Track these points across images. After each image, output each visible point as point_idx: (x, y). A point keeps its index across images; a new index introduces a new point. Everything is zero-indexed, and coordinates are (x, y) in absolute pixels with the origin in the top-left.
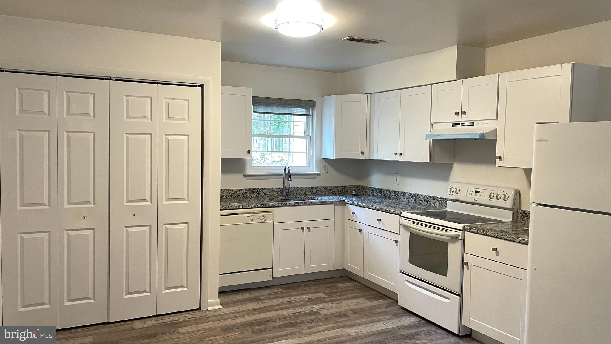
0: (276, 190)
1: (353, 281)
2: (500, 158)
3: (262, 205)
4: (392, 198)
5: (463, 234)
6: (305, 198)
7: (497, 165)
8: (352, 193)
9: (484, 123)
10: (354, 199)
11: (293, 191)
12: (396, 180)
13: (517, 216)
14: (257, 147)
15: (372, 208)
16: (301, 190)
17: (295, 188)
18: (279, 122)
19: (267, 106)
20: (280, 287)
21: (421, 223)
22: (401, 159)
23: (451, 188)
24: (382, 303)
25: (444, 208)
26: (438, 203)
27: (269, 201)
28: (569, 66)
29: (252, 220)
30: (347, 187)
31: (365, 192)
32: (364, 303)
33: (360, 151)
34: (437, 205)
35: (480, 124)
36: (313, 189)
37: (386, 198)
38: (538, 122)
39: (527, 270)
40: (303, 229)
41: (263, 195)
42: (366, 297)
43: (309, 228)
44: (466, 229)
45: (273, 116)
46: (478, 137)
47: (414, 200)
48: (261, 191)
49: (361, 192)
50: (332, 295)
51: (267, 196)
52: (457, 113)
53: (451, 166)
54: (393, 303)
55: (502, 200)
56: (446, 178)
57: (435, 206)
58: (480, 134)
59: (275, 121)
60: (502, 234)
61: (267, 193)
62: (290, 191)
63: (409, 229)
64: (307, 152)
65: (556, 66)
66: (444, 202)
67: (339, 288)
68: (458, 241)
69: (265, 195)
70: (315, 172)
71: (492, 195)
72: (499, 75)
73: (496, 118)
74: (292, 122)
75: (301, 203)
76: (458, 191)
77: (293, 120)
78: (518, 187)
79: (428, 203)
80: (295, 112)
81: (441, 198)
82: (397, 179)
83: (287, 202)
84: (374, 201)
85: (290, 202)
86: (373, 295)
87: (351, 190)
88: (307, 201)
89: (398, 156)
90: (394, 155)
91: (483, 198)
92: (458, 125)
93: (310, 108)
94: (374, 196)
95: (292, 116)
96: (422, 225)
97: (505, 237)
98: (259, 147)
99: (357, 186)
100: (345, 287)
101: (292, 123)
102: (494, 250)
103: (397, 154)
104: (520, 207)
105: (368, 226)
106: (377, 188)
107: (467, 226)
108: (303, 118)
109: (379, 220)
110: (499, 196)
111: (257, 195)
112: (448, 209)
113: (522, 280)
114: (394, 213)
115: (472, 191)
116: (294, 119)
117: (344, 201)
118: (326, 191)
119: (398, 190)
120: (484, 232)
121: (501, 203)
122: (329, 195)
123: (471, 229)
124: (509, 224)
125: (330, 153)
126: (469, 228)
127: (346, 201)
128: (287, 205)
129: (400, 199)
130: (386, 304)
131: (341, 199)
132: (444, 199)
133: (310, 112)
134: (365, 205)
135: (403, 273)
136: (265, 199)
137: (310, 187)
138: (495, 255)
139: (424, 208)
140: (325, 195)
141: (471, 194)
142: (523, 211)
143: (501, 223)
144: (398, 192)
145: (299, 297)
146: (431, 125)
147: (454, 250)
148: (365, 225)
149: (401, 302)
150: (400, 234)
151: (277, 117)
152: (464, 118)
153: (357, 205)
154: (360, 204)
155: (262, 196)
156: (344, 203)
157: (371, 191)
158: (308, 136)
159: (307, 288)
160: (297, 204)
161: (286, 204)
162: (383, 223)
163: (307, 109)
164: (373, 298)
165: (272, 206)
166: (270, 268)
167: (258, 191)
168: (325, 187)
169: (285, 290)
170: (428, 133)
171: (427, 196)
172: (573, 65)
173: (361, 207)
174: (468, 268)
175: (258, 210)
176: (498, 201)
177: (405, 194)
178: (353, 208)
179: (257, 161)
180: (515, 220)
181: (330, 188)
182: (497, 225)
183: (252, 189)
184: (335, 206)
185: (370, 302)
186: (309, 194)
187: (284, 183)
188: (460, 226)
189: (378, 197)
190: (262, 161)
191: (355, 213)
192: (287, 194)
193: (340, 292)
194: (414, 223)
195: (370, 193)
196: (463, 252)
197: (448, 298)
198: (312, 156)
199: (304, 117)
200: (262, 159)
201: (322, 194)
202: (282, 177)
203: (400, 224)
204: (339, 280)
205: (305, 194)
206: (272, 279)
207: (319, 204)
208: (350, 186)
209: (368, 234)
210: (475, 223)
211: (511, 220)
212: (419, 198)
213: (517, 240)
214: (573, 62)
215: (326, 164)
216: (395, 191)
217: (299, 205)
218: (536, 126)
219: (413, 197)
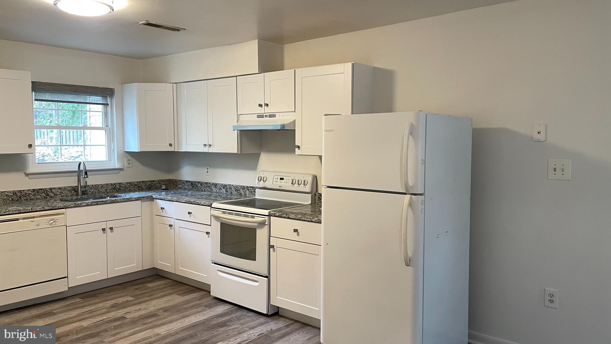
0: (69, 189)
1: (165, 279)
2: (299, 147)
3: (51, 207)
4: (203, 190)
5: (269, 218)
6: (106, 196)
7: (296, 153)
8: (162, 187)
9: (285, 115)
10: (163, 193)
11: (91, 189)
12: (208, 172)
13: (315, 199)
14: (49, 140)
15: (182, 201)
16: (101, 187)
17: (93, 185)
18: (74, 112)
19: (53, 93)
20: (79, 297)
21: (231, 212)
22: (211, 150)
23: (259, 177)
24: (195, 297)
25: (253, 196)
26: (248, 192)
27: (60, 202)
28: (350, 65)
29: (38, 225)
30: (156, 181)
31: (176, 186)
32: (176, 299)
33: (168, 143)
34: (247, 194)
35: (281, 116)
36: (115, 185)
37: (198, 191)
38: (326, 114)
39: (321, 246)
40: (104, 230)
41: (53, 195)
42: (179, 293)
43: (111, 229)
44: (271, 214)
45: (67, 104)
46: (279, 128)
47: (226, 191)
48: (49, 191)
49: (171, 186)
50: (140, 296)
51: (57, 196)
52: (260, 105)
53: (258, 156)
54: (206, 294)
55: (302, 185)
56: (254, 167)
57: (245, 194)
58: (281, 125)
59: (69, 110)
60: (302, 216)
61: (58, 193)
62: (86, 189)
63: (220, 219)
64: (107, 145)
65: (339, 65)
66: (253, 190)
67: (149, 288)
68: (265, 226)
69: (55, 195)
70: (117, 166)
71: (294, 181)
72: (295, 70)
73: (294, 111)
74: (88, 111)
75: (100, 201)
76: (265, 179)
77: (88, 110)
78: (315, 173)
79: (238, 193)
80: (90, 100)
81: (250, 187)
82: (209, 170)
83: (82, 202)
84: (185, 194)
85: (87, 201)
86: (186, 289)
87: (160, 185)
88: (108, 198)
89: (207, 147)
90: (203, 147)
91: (286, 185)
92: (262, 116)
93: (108, 97)
94: (185, 189)
95: (88, 105)
96: (232, 214)
97: (304, 219)
98: (51, 141)
99: (167, 180)
100: (156, 286)
101: (88, 113)
102: (296, 231)
103: (206, 145)
104: (317, 191)
105: (178, 220)
106: (188, 181)
107: (272, 211)
108: (100, 108)
109: (189, 213)
110: (300, 181)
111: (44, 196)
112: (257, 197)
113: (318, 255)
114: (204, 204)
115: (277, 179)
116: (90, 109)
117: (152, 196)
118: (132, 187)
119: (210, 182)
120: (286, 216)
121: (302, 188)
122: (135, 191)
123: (276, 213)
124: (309, 207)
125: (134, 147)
126: (274, 213)
127: (154, 196)
128: (83, 205)
129: (211, 191)
130: (199, 297)
131: (149, 194)
132: (253, 187)
133: (108, 101)
134: (175, 199)
135: (215, 263)
136: (55, 201)
137: (111, 184)
138: (297, 235)
139: (235, 197)
140: (130, 191)
141: (277, 182)
142: (319, 194)
143: (302, 206)
144: (210, 184)
145: (101, 305)
146: (238, 116)
147: (261, 235)
148: (176, 219)
149: (214, 293)
150: (211, 225)
151: (71, 106)
152: (268, 110)
153: (166, 199)
154: (169, 198)
155: (51, 197)
156: (152, 199)
157: (182, 184)
158: (106, 127)
159: (112, 293)
160: (96, 204)
161: (81, 204)
162: (194, 216)
163: (105, 97)
164: (186, 292)
165: (64, 207)
166: (65, 277)
167: (46, 192)
168: (130, 183)
169: (85, 299)
170: (236, 124)
171: (238, 185)
172: (353, 65)
173: (170, 201)
174: (274, 251)
175: (45, 214)
176: (299, 187)
177: (217, 185)
178: (162, 203)
179: (49, 157)
180: (314, 202)
181: (136, 184)
182: (298, 208)
183: (37, 189)
184: (142, 203)
185: (182, 297)
186: (111, 191)
187: (79, 181)
188: (266, 212)
189: (189, 190)
190: (55, 157)
191: (164, 208)
192: (84, 193)
193: (150, 292)
194: (224, 213)
195: (181, 186)
196: (270, 236)
197: (257, 282)
198: (114, 150)
199: (101, 106)
200: (55, 155)
201: (127, 190)
202: (76, 174)
203: (211, 216)
204: (149, 280)
205: (106, 191)
206: (67, 289)
207: (122, 201)
208: (159, 180)
209: (179, 229)
210: (280, 208)
211: (310, 202)
212: (230, 188)
213: (314, 220)
214: (353, 62)
215: (130, 158)
216: (207, 183)
217: (97, 204)
218: (324, 117)
219: (224, 187)
